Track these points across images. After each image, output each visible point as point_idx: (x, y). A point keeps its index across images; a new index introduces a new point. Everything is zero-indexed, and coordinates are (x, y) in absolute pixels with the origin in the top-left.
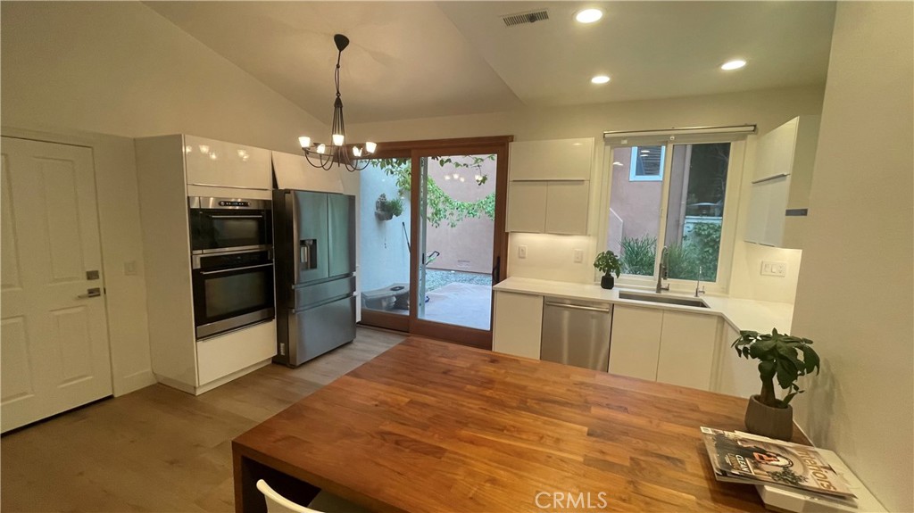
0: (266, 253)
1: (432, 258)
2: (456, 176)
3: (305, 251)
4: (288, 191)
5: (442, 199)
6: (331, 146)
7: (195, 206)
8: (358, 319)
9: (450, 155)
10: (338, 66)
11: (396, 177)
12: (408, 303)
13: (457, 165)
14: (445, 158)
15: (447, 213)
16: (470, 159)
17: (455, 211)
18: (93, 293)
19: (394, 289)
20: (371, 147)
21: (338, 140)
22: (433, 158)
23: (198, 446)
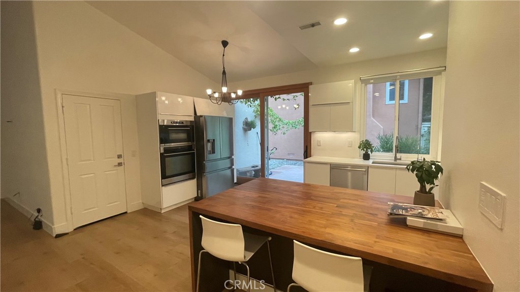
0: (192, 146)
1: (273, 151)
2: (284, 106)
3: (209, 145)
4: (201, 116)
5: (278, 119)
6: (221, 93)
7: (161, 124)
8: (235, 181)
9: (280, 95)
10: (224, 55)
11: (253, 109)
12: (261, 174)
13: (284, 100)
14: (277, 96)
15: (281, 127)
16: (290, 96)
17: (285, 126)
18: (120, 164)
19: (253, 167)
20: (240, 92)
21: (225, 90)
22: (271, 97)
23: (165, 232)
